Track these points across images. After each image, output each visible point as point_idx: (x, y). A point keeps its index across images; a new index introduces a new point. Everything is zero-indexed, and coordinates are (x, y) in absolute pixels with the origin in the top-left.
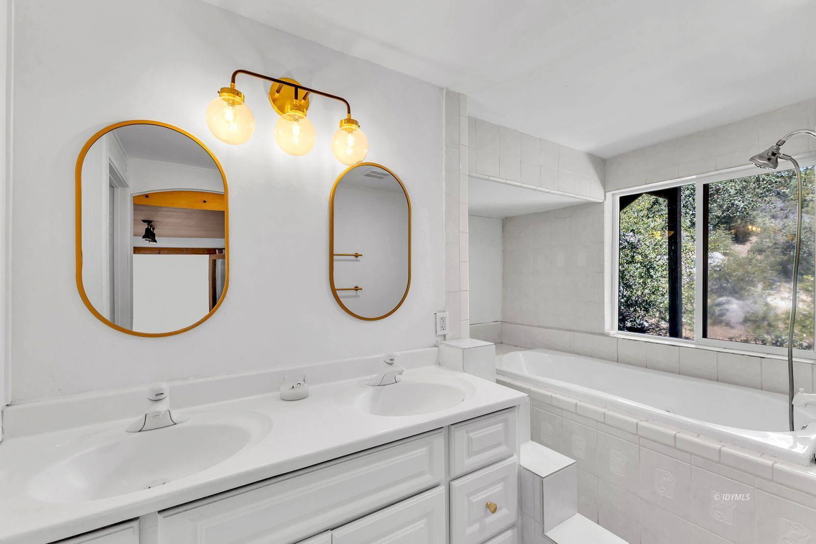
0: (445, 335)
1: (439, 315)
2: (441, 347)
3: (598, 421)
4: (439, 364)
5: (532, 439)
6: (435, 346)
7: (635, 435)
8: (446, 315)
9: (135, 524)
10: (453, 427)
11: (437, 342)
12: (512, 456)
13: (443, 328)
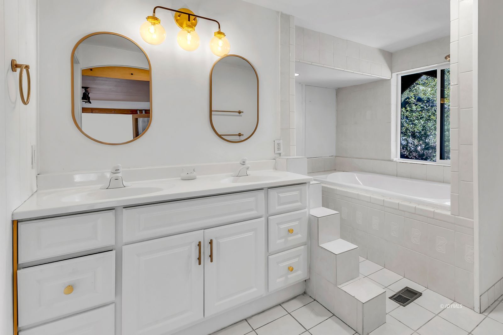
0: (280, 153)
1: (276, 142)
2: (277, 159)
3: (367, 202)
4: (276, 169)
5: (323, 206)
6: (274, 159)
7: (383, 206)
8: (281, 141)
9: (114, 211)
10: (269, 189)
11: (275, 157)
12: (305, 209)
13: (279, 149)
